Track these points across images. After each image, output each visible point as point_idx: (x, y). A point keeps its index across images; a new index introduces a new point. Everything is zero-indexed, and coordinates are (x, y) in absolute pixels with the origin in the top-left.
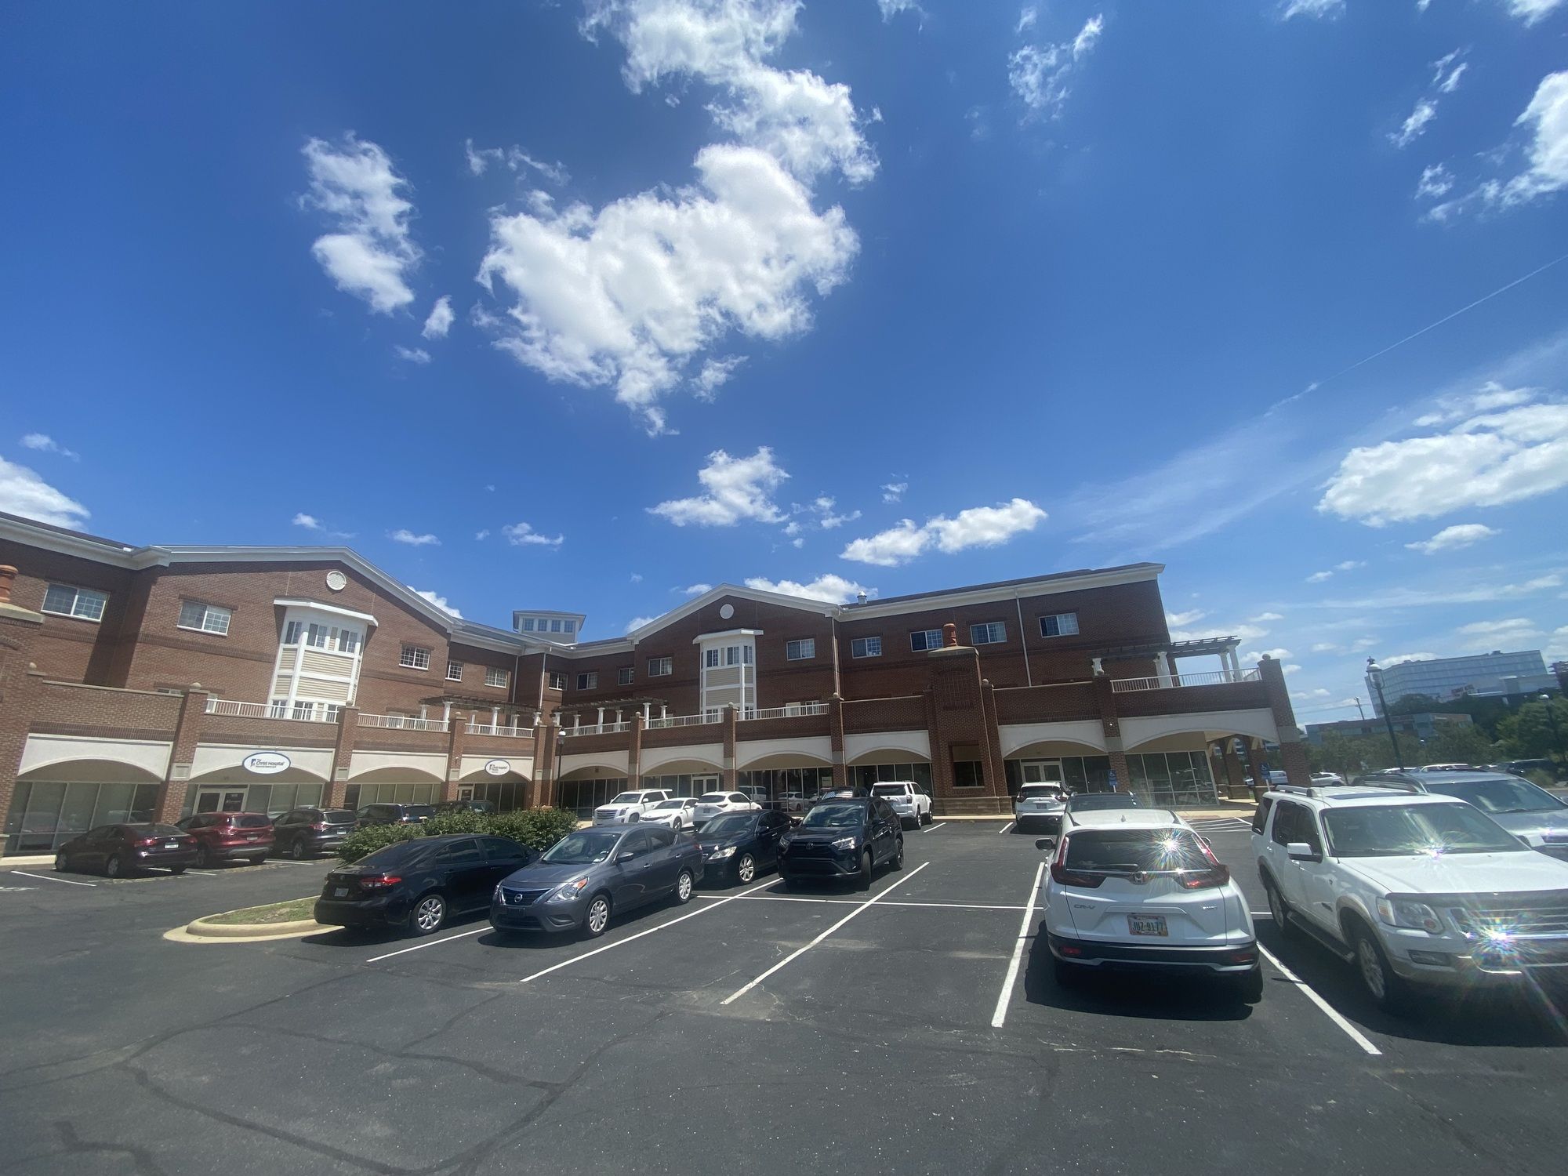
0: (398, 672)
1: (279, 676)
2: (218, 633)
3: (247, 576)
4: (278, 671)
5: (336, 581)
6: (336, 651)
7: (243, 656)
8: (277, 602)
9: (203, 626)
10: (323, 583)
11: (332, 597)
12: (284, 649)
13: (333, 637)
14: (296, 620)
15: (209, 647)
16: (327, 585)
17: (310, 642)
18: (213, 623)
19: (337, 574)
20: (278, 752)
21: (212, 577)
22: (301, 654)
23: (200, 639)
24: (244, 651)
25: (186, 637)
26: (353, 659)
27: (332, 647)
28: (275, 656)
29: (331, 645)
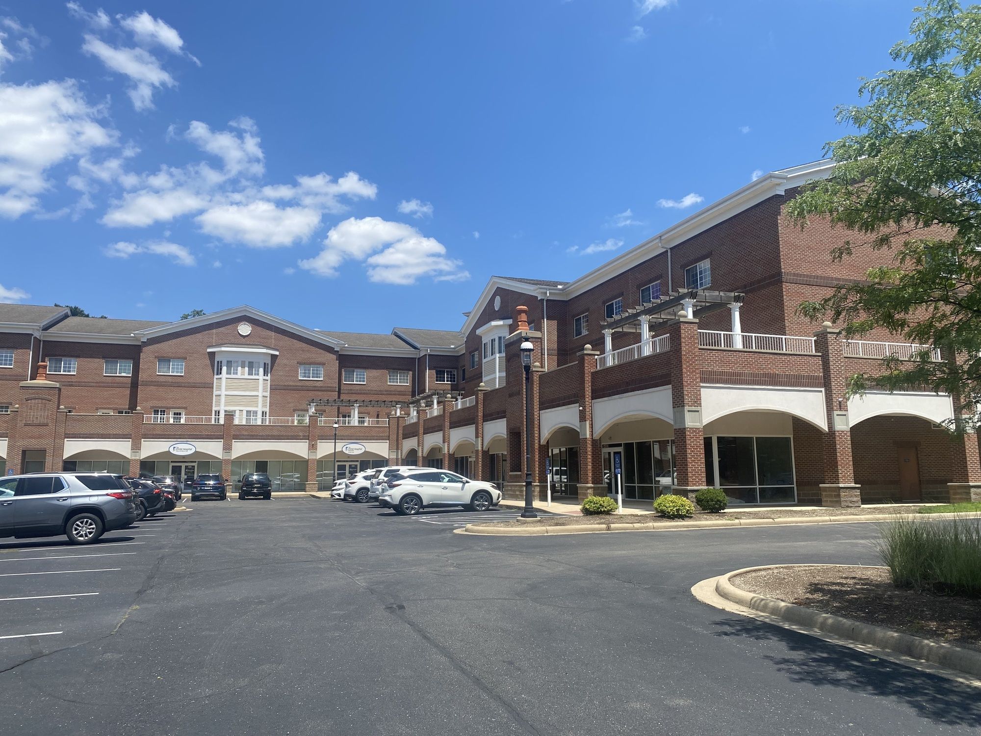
0: (299, 384)
1: (216, 396)
2: (179, 374)
3: (188, 337)
4: (215, 393)
5: (245, 329)
6: (246, 376)
7: (194, 386)
8: (209, 350)
9: (171, 372)
10: (236, 332)
11: (243, 340)
12: (217, 379)
13: (243, 367)
14: (220, 360)
15: (175, 383)
16: (239, 333)
17: (228, 373)
18: (175, 370)
19: (245, 324)
20: (188, 443)
21: (170, 342)
22: (224, 381)
23: (170, 379)
24: (195, 383)
25: (162, 379)
26: (259, 379)
27: (243, 374)
28: (213, 384)
29: (242, 373)
